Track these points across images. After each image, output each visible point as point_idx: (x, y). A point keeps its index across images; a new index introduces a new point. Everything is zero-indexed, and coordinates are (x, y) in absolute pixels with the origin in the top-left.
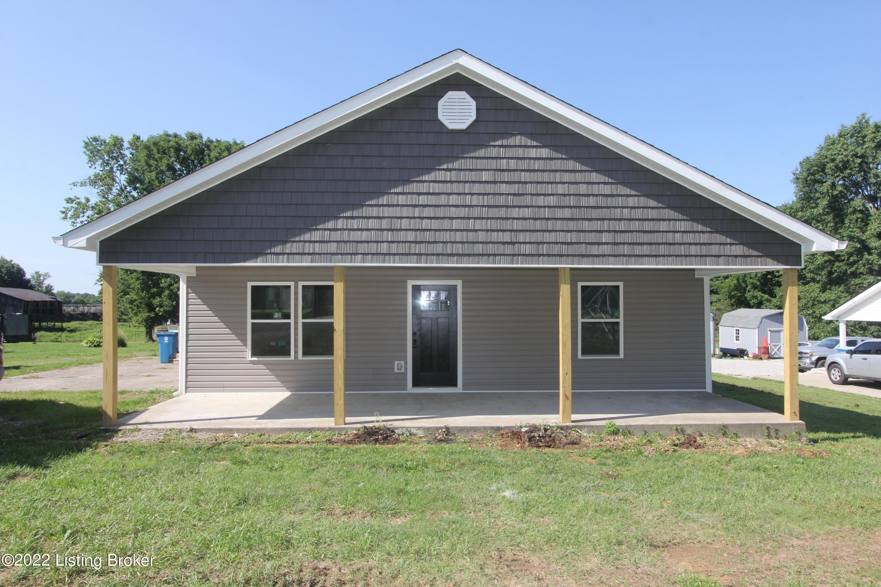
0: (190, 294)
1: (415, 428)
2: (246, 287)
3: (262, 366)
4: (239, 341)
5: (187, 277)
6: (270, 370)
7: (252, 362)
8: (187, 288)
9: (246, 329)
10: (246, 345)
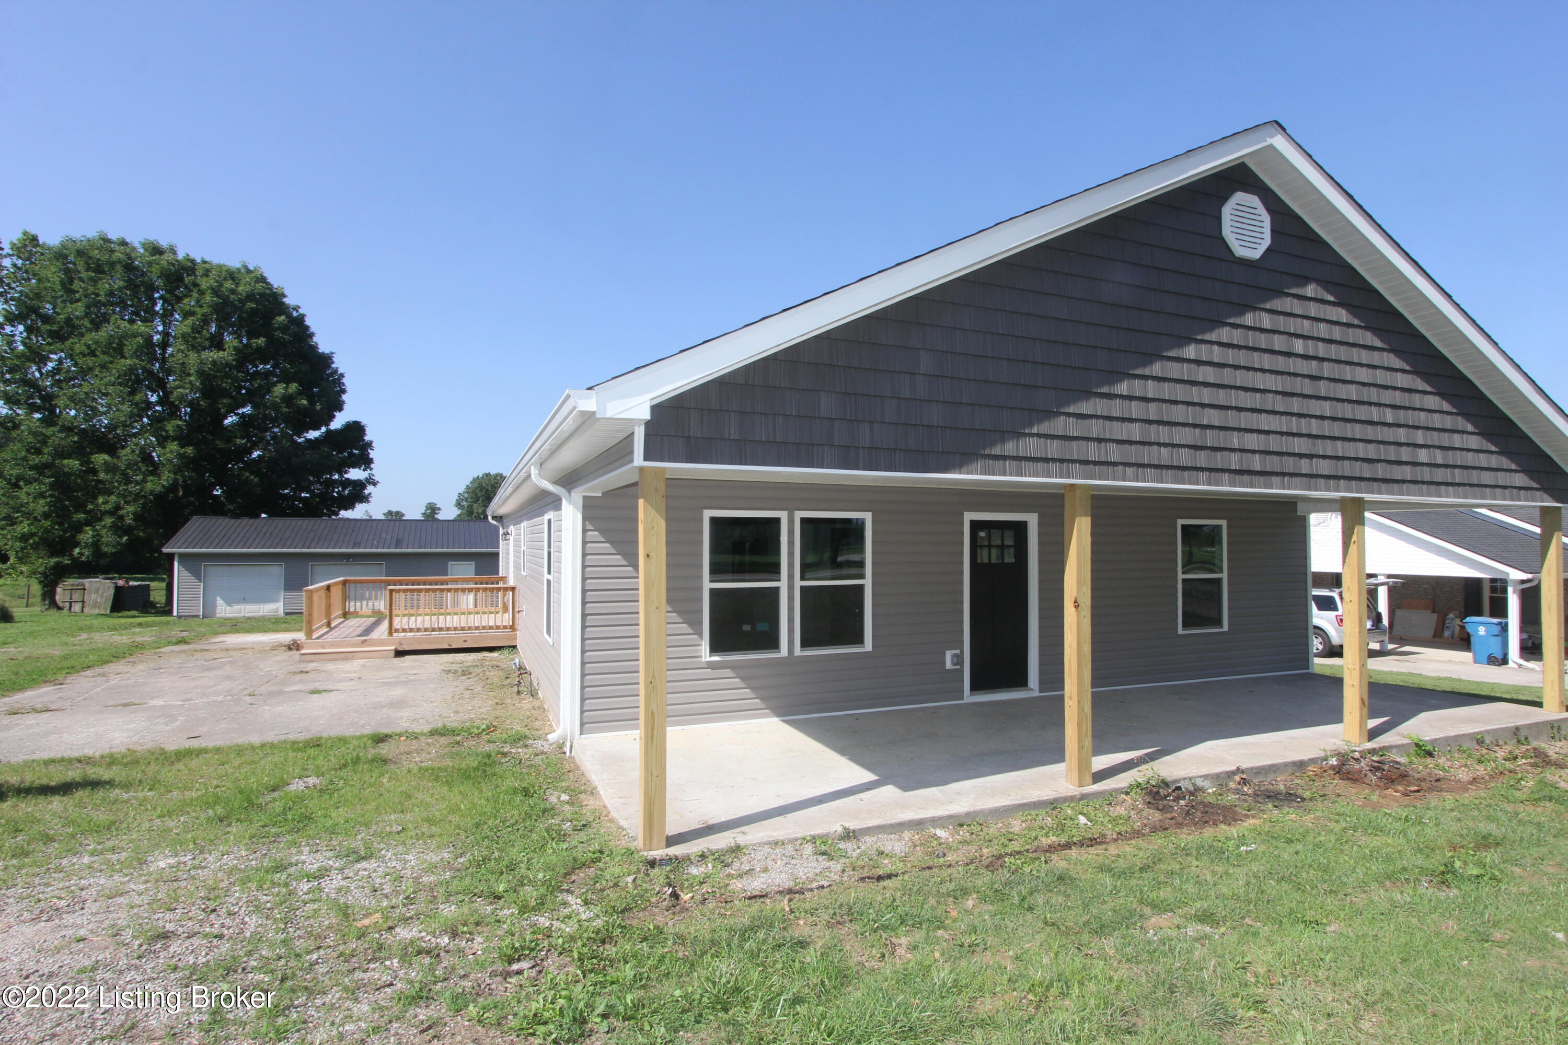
0: (589, 533)
1: (1201, 777)
2: (702, 520)
3: (728, 672)
4: (685, 625)
5: (584, 497)
6: (742, 678)
7: (712, 666)
8: (584, 519)
9: (701, 600)
10: (700, 635)
